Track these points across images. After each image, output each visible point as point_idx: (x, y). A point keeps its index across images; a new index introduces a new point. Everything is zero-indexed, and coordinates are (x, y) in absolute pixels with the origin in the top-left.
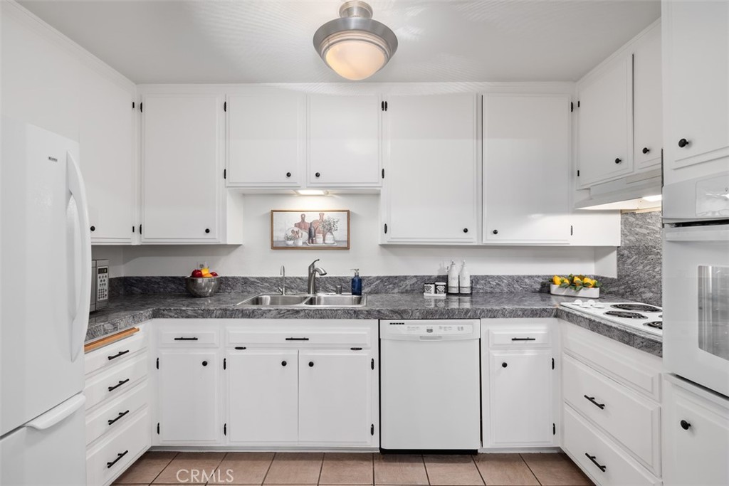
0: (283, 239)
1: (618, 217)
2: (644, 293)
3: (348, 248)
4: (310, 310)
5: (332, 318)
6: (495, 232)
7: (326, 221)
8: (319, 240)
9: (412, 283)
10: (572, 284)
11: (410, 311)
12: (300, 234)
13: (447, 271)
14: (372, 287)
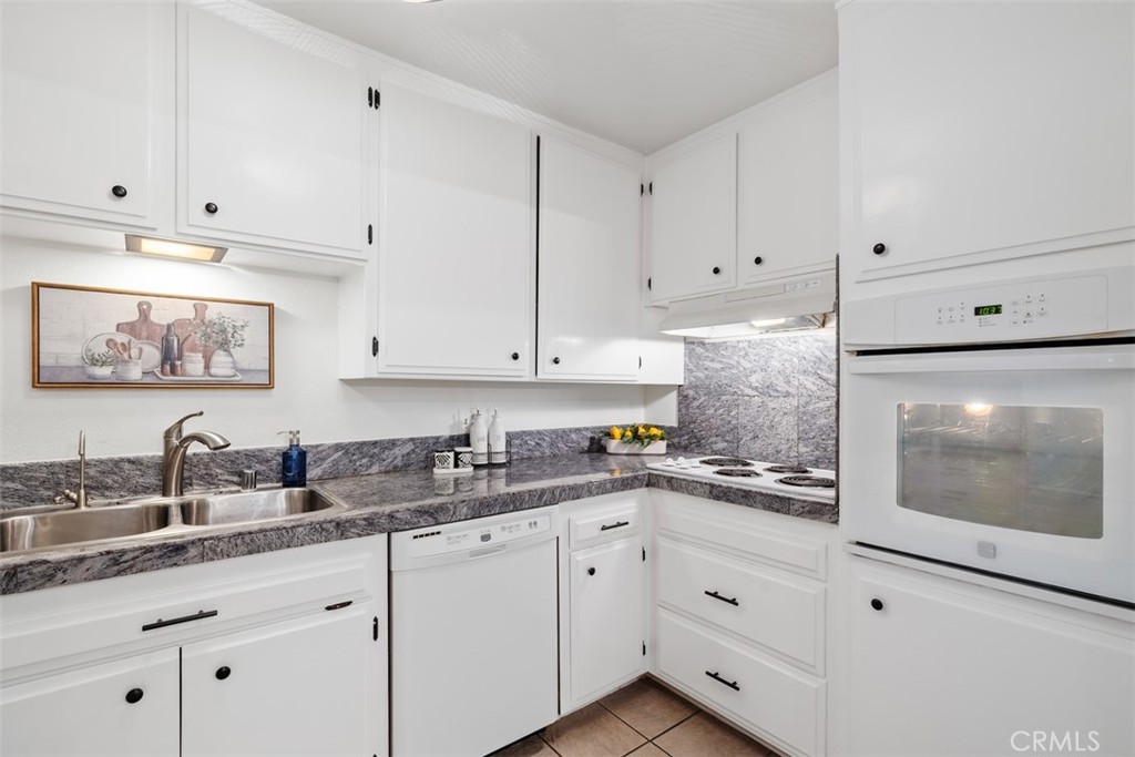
0: (80, 363)
1: (681, 347)
2: (716, 443)
3: (269, 386)
4: (219, 539)
5: (280, 547)
6: (556, 361)
7: (212, 324)
8: (194, 366)
9: (405, 452)
10: (636, 437)
11: (451, 507)
12: (134, 352)
13: (464, 426)
14: (323, 467)
